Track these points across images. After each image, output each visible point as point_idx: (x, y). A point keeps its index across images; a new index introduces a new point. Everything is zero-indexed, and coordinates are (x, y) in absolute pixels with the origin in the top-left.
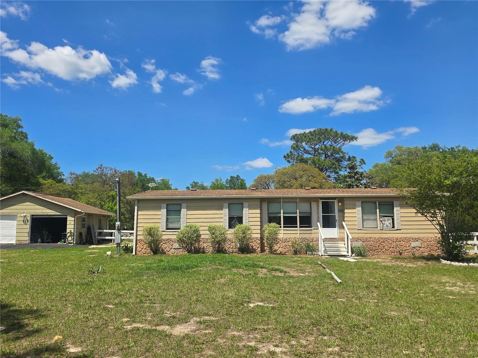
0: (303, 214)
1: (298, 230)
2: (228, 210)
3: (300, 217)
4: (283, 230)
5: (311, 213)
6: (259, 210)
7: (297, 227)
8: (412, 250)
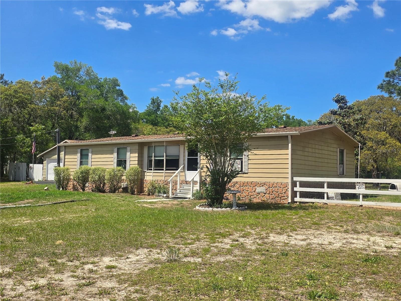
0: (170, 157)
1: (163, 173)
2: (117, 154)
3: (166, 160)
4: (153, 172)
5: (179, 156)
6: (137, 154)
7: (163, 170)
8: (257, 196)
